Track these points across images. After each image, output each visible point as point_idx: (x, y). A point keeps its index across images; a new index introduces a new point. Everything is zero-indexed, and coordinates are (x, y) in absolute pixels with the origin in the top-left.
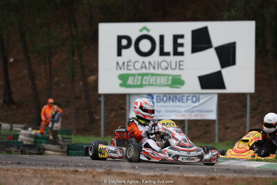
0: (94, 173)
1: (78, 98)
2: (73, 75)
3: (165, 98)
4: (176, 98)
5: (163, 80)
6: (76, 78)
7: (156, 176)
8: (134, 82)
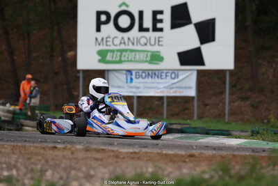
0: (73, 149)
1: (56, 74)
2: (52, 51)
3: (144, 74)
4: (155, 74)
5: (142, 56)
6: (55, 54)
7: (135, 153)
8: (113, 58)
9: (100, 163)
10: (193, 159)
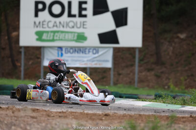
3: (71, 51)
4: (80, 50)
5: (70, 36)
6: (2, 34)
7: (63, 112)
8: (47, 37)
9: (35, 120)
10: (108, 117)
